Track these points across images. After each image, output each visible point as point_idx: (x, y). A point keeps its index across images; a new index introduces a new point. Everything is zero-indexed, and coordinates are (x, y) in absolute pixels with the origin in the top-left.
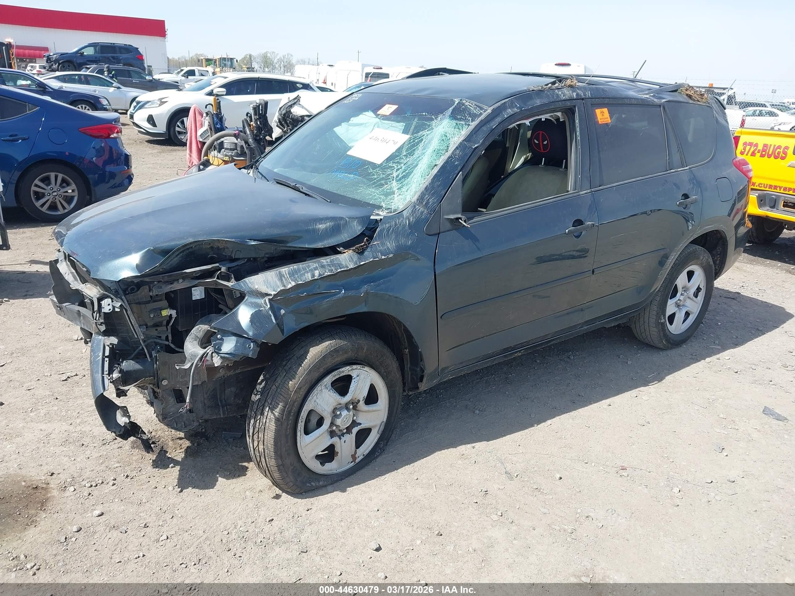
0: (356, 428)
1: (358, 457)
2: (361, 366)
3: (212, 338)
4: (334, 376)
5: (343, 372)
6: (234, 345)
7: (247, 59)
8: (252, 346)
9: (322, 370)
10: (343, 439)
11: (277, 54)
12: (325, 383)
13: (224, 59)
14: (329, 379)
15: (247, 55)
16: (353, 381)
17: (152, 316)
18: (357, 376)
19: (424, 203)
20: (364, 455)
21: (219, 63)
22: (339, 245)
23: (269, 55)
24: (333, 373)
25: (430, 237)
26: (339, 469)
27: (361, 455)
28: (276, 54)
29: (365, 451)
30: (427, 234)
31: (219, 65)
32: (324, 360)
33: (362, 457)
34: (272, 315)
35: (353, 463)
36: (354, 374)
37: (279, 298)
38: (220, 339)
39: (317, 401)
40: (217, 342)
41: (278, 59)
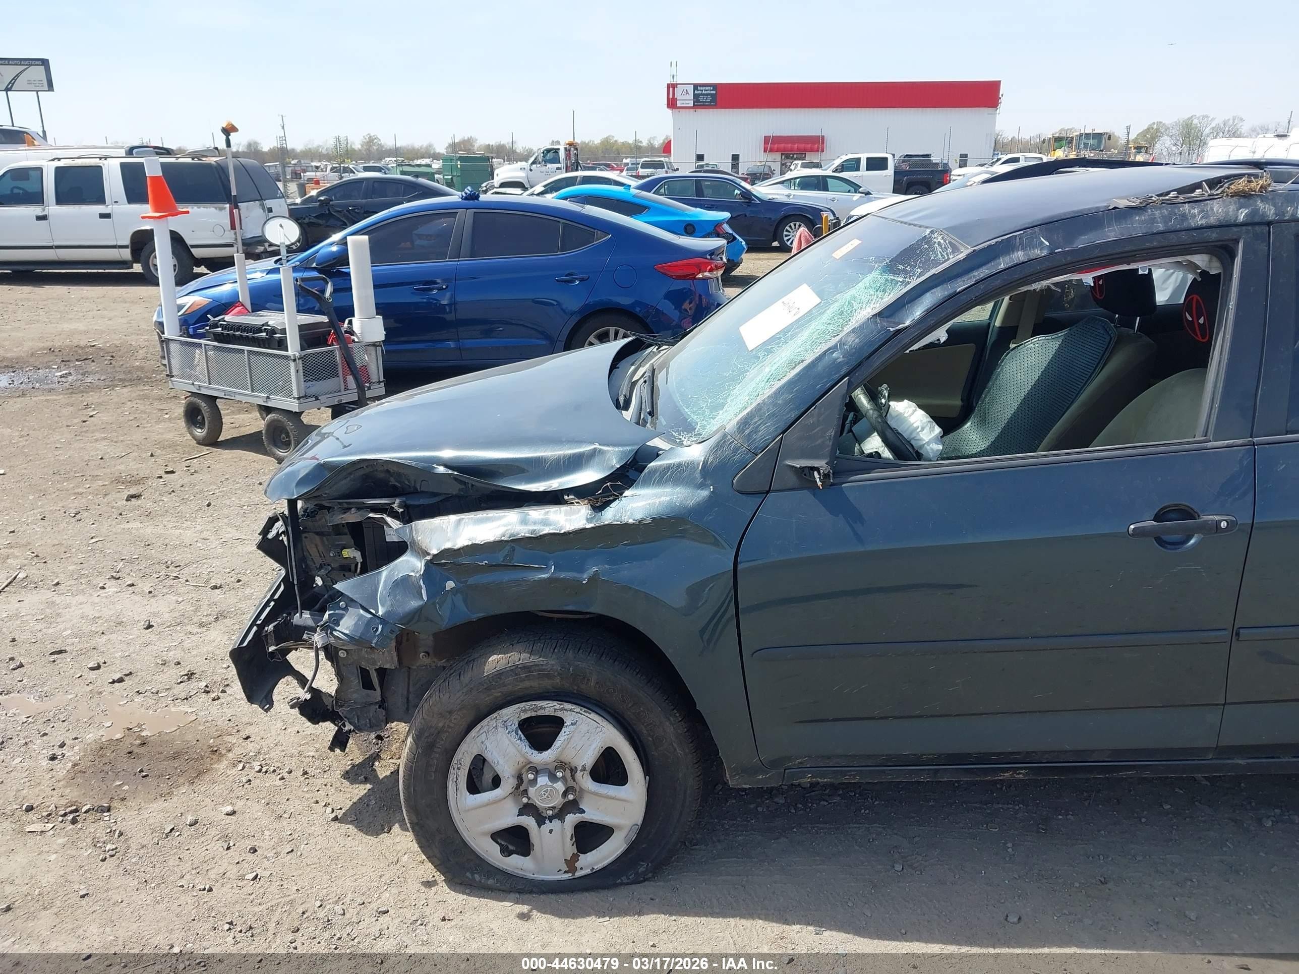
0: (572, 815)
1: (582, 869)
2: (584, 709)
3: (330, 605)
4: (525, 711)
5: (542, 708)
6: (354, 623)
7: (1152, 131)
8: (380, 630)
9: (497, 693)
10: (548, 825)
11: (1213, 119)
12: (505, 718)
13: (1088, 135)
14: (513, 714)
15: (1154, 123)
16: (564, 730)
17: (331, 555)
18: (572, 724)
19: (747, 432)
20: (593, 869)
21: (1076, 143)
22: (569, 491)
23: (1195, 121)
24: (522, 705)
25: (744, 496)
26: (538, 873)
27: (587, 867)
28: (1210, 119)
29: (597, 863)
30: (738, 491)
31: (1076, 146)
32: (500, 679)
33: (588, 871)
34: (423, 586)
35: (570, 875)
36: (568, 718)
37: (443, 561)
38: (344, 609)
39: (488, 744)
40: (337, 612)
41: (1213, 128)
